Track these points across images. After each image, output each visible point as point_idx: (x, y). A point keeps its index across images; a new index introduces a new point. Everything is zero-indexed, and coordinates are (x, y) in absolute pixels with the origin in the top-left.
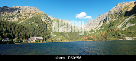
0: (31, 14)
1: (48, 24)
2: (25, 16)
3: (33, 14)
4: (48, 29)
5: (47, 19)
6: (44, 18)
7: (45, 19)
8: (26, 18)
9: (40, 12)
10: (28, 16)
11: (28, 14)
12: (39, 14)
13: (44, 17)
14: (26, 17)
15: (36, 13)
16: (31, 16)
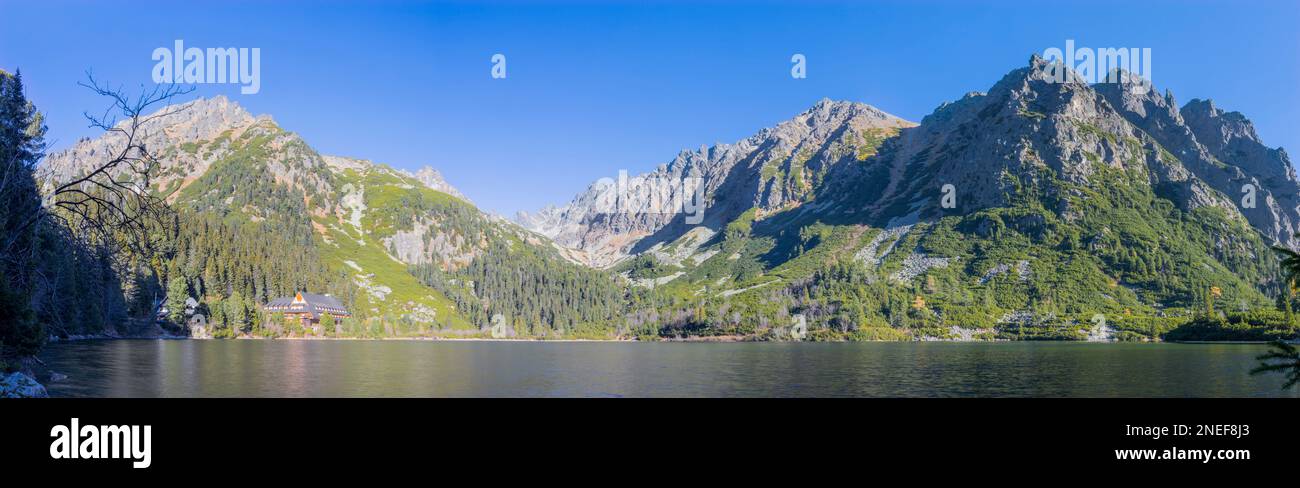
0: (205, 149)
1: (318, 202)
2: (175, 164)
3: (215, 146)
4: (326, 240)
5: (308, 164)
6: (286, 162)
7: (293, 171)
8: (181, 182)
9: (252, 121)
10: (191, 160)
11: (188, 147)
12: (245, 136)
13: (282, 157)
14: (180, 171)
15: (226, 135)
16: (207, 164)
